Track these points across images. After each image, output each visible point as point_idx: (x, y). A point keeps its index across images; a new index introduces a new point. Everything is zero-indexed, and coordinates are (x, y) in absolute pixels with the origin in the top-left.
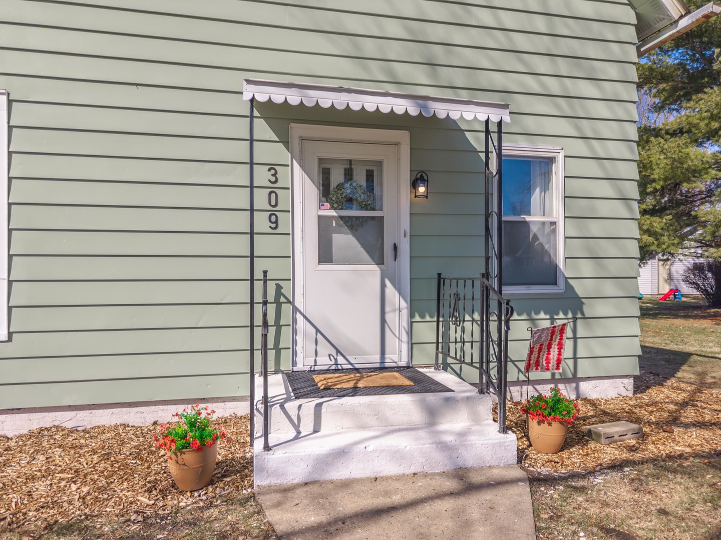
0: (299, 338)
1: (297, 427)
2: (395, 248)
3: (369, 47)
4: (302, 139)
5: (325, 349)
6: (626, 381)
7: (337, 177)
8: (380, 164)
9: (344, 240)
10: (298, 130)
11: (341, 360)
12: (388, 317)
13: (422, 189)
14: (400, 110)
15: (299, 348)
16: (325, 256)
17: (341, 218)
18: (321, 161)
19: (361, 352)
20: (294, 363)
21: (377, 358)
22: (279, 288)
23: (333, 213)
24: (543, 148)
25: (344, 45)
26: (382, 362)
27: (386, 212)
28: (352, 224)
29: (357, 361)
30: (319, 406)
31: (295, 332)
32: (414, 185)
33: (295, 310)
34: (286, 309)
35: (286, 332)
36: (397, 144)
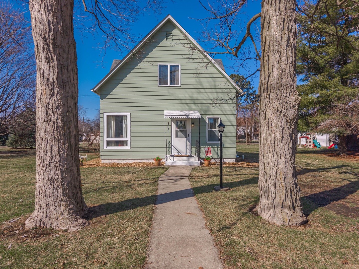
0: (172, 150)
1: (171, 160)
2: (189, 135)
3: (184, 101)
5: (176, 151)
6: (234, 159)
7: (179, 123)
8: (186, 121)
9: (180, 134)
11: (179, 153)
12: (187, 146)
13: (193, 125)
14: (185, 118)
15: (172, 151)
16: (177, 136)
17: (179, 130)
18: (176, 121)
19: (183, 152)
20: (172, 154)
21: (185, 153)
22: (169, 141)
23: (178, 129)
24: (216, 117)
25: (180, 101)
26: (186, 154)
27: (187, 129)
28: (181, 131)
29: (182, 154)
30: (174, 157)
31: (172, 149)
32: (192, 124)
33: (172, 145)
34: (170, 145)
35: (170, 149)
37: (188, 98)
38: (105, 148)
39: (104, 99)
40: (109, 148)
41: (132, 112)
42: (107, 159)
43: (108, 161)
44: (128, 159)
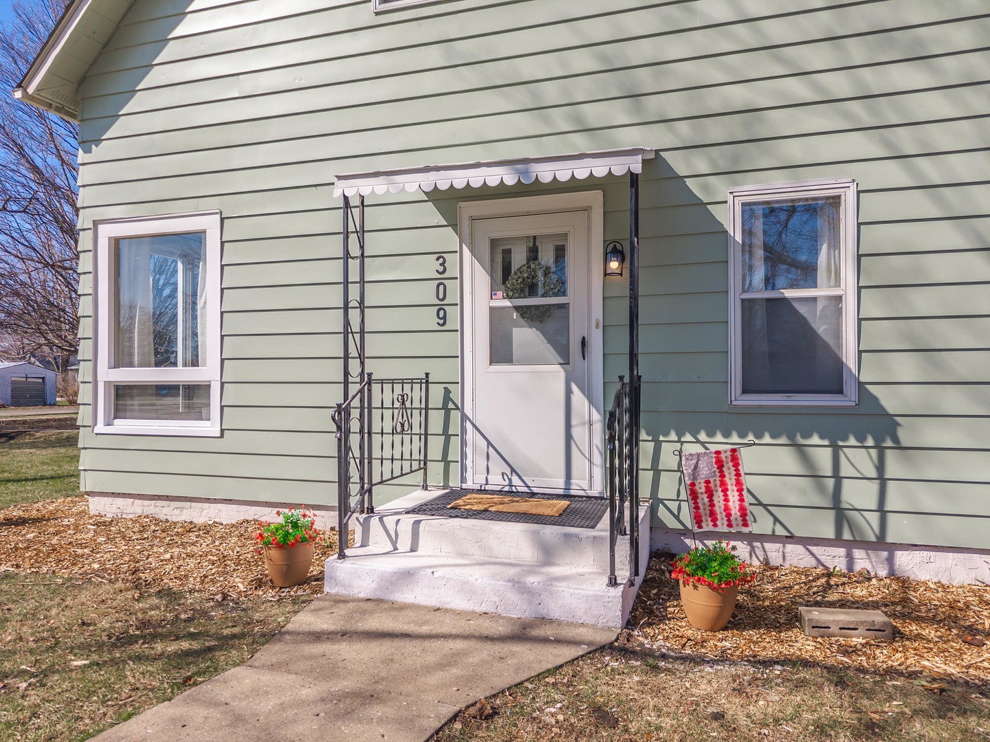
0: (469, 451)
1: (394, 543)
2: (584, 342)
3: (551, 93)
4: (473, 219)
5: (497, 467)
7: (519, 258)
8: (565, 236)
9: (525, 336)
10: (468, 209)
11: (516, 481)
12: (575, 432)
13: (614, 265)
15: (469, 463)
16: (501, 352)
17: (517, 308)
18: (494, 243)
19: (542, 474)
20: (463, 480)
21: (560, 482)
22: (447, 391)
23: (507, 303)
25: (521, 97)
26: (568, 488)
27: (574, 296)
28: (532, 316)
29: (537, 485)
31: (464, 443)
33: (464, 417)
34: (455, 416)
35: (455, 443)
36: (587, 209)
37: (582, 61)
38: (100, 428)
39: (98, 141)
40: (122, 426)
41: (231, 206)
42: (113, 495)
43: (120, 502)
44: (215, 501)
